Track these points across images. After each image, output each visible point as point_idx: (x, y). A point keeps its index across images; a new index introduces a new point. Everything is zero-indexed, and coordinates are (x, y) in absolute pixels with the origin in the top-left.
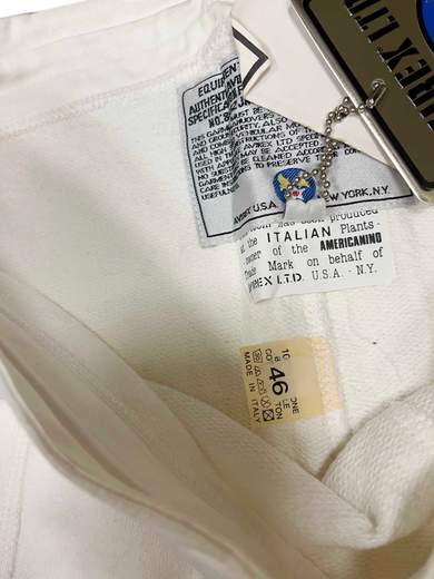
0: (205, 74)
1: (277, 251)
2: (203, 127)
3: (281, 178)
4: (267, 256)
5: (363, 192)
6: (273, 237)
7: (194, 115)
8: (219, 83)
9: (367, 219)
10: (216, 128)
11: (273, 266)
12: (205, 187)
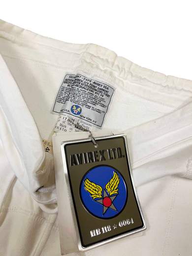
0: (73, 73)
1: (64, 122)
2: (66, 85)
3: (74, 106)
4: (61, 122)
5: (91, 120)
6: (65, 118)
7: (66, 81)
8: (74, 77)
9: (89, 126)
10: (68, 87)
11: (61, 125)
12: (59, 99)
